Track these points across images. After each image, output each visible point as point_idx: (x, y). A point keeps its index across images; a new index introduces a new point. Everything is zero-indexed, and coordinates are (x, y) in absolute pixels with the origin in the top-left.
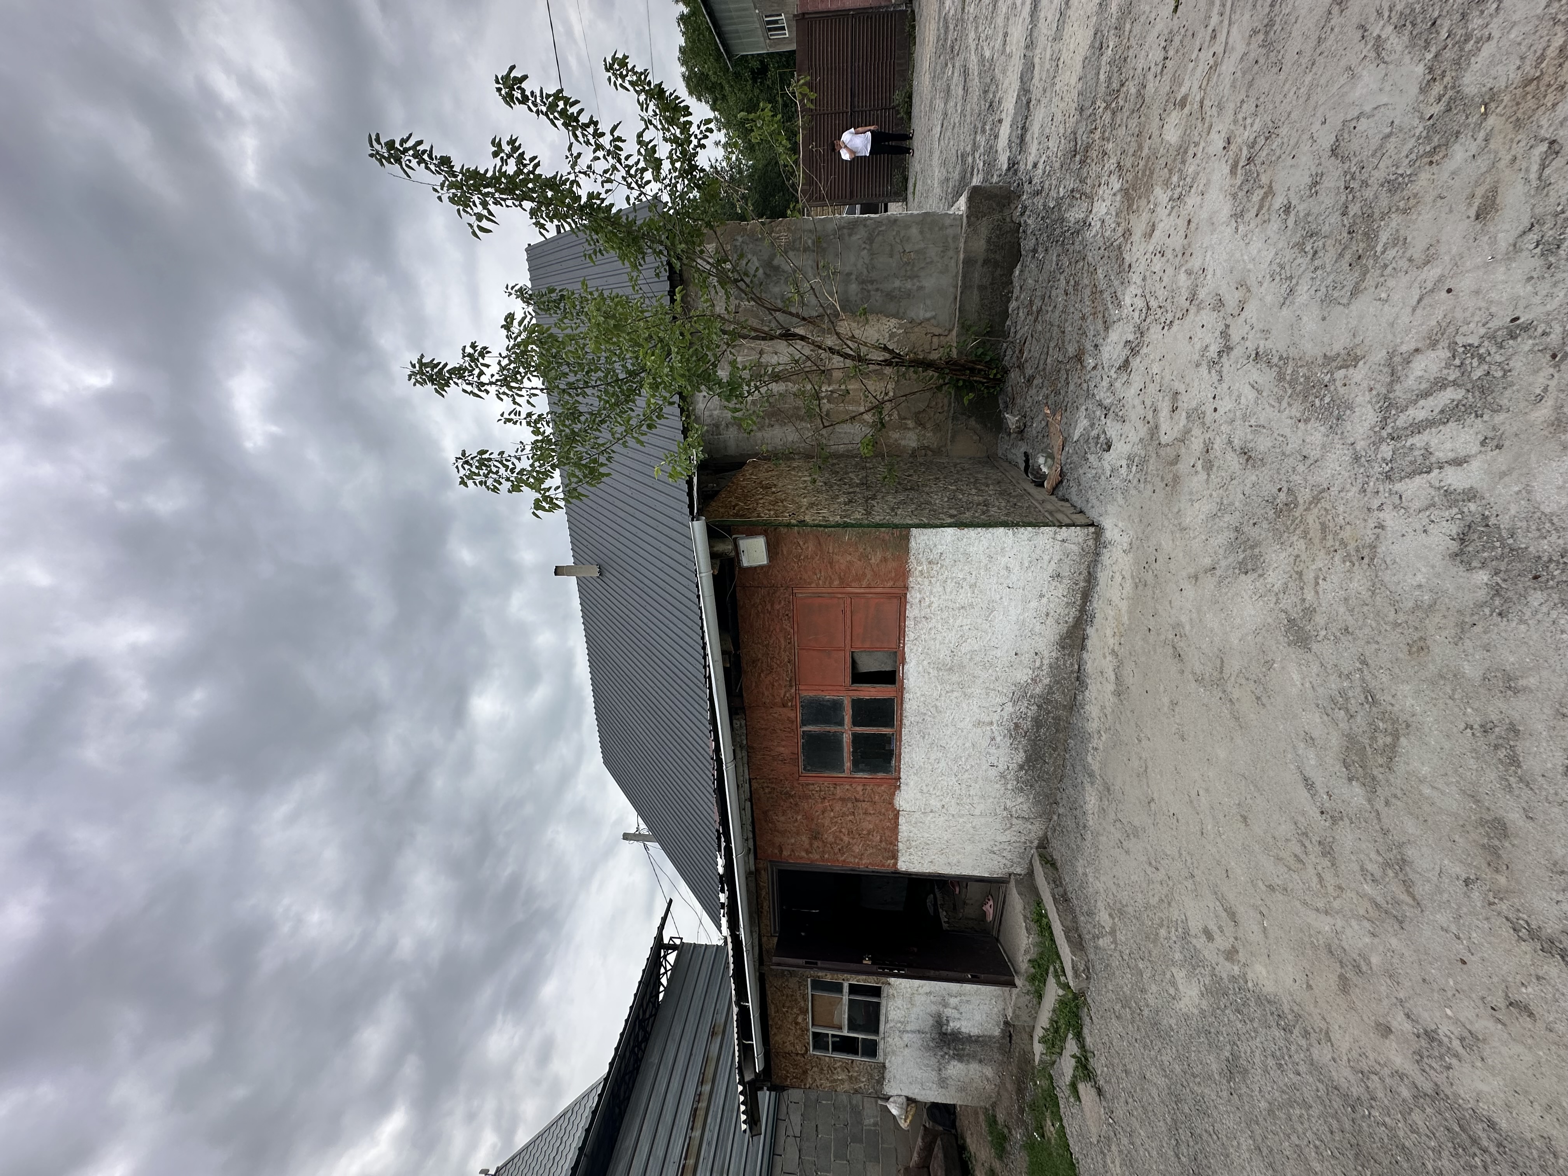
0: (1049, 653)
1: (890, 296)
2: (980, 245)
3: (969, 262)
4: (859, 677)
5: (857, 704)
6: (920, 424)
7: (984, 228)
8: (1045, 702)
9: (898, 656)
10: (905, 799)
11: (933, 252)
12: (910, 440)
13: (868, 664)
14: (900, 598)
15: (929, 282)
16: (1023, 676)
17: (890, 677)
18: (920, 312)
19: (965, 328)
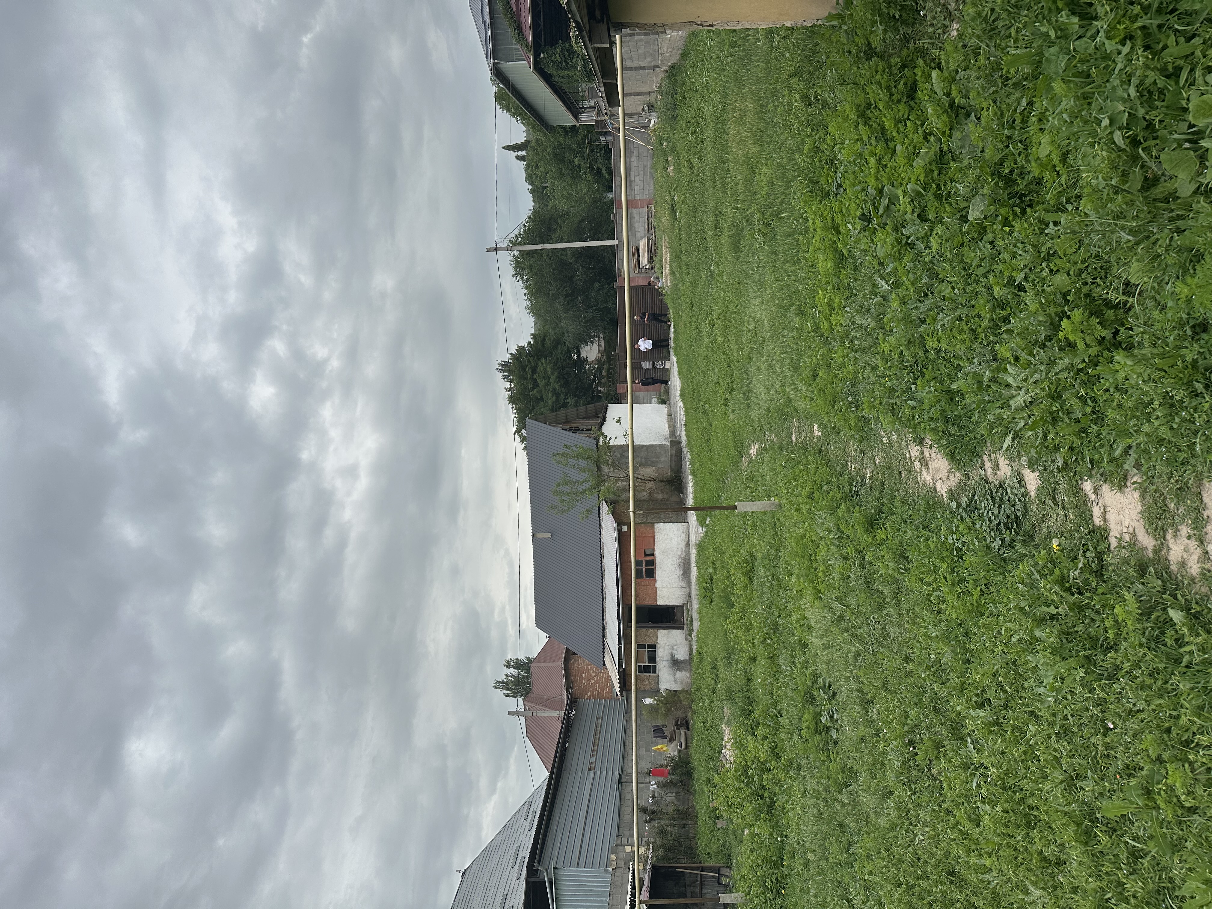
0: (684, 548)
1: (653, 462)
2: (674, 452)
3: (671, 456)
4: (646, 555)
5: (646, 561)
6: (662, 492)
7: (674, 448)
8: (685, 559)
9: (654, 550)
10: (658, 585)
11: (663, 452)
12: (660, 496)
13: (648, 552)
14: (653, 537)
15: (662, 459)
16: (680, 553)
17: (653, 555)
18: (660, 466)
19: (672, 470)
